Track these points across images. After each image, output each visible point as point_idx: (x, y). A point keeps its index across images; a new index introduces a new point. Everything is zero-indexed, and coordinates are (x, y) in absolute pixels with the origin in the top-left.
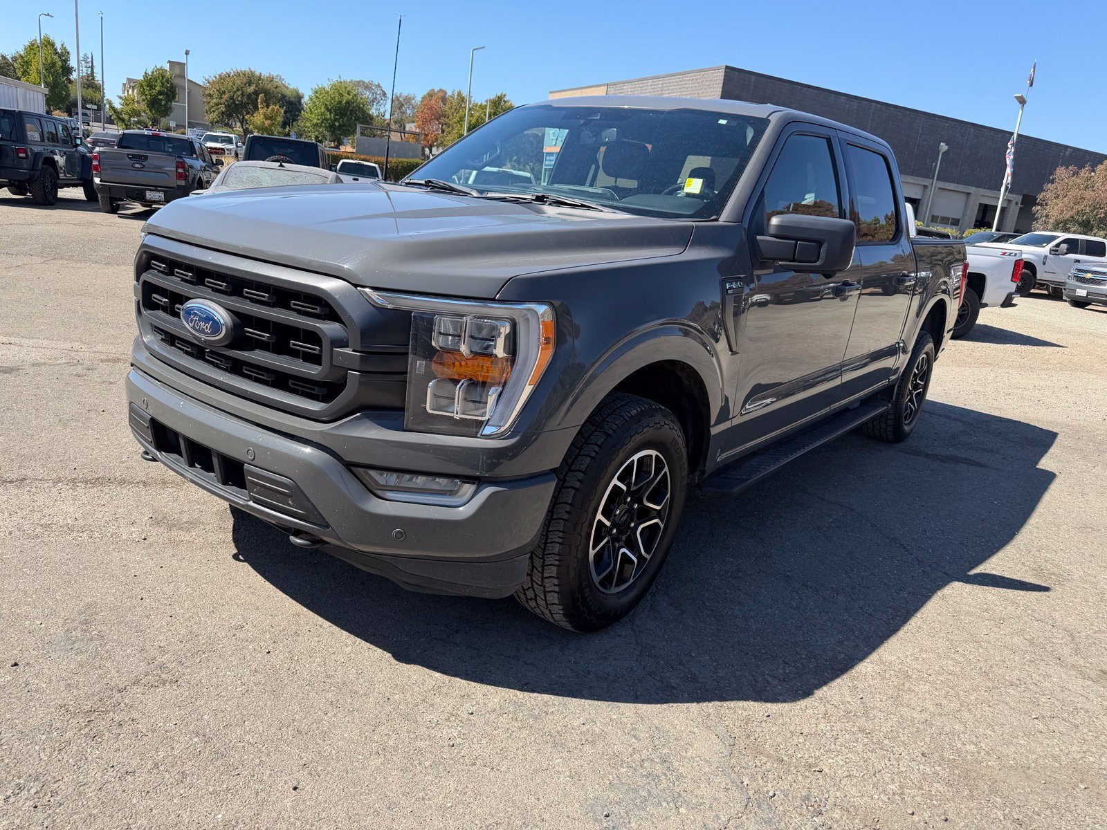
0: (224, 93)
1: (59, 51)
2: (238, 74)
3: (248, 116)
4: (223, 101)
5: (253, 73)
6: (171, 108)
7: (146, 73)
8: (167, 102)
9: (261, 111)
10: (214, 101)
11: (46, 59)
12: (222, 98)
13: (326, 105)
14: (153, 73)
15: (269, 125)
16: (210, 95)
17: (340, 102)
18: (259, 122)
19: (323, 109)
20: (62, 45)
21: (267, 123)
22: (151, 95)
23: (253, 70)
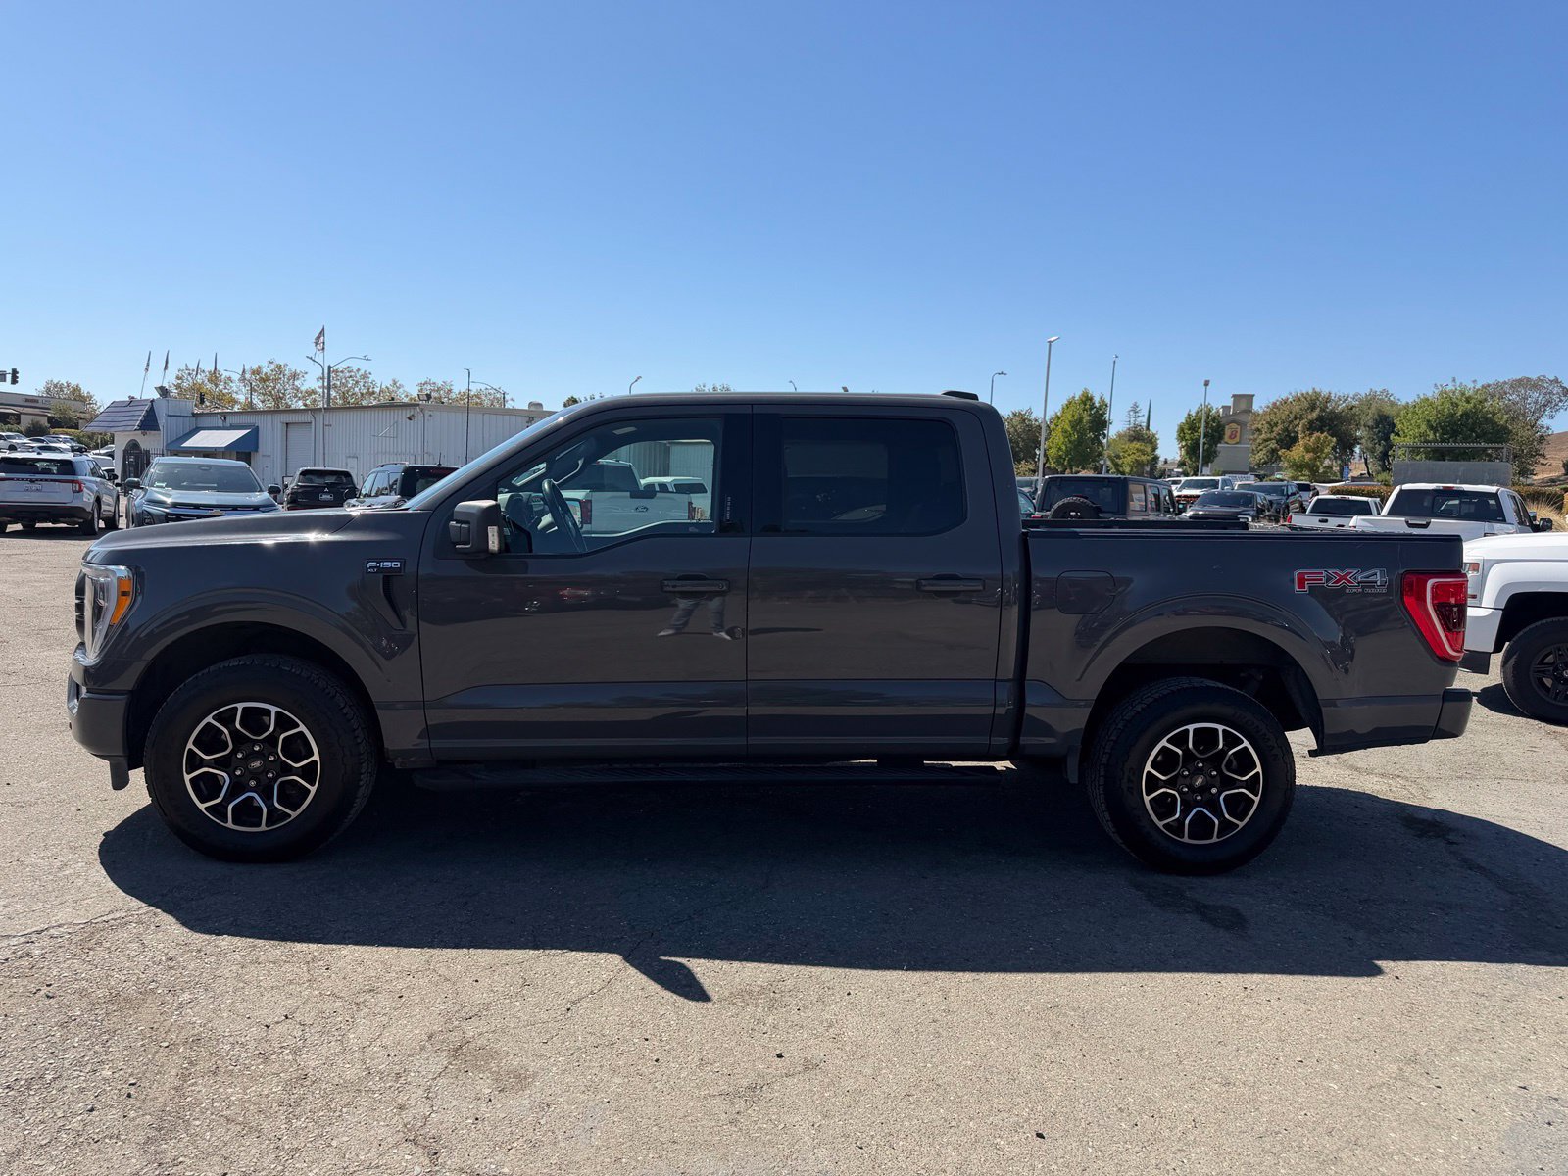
0: (1276, 425)
1: (1097, 405)
2: (1298, 399)
3: (1283, 450)
4: (1274, 434)
5: (1317, 395)
6: (1215, 452)
7: (1189, 415)
8: (1211, 446)
9: (1301, 442)
10: (1263, 436)
11: (1073, 416)
12: (1273, 432)
13: (1428, 421)
14: (1198, 412)
15: (1311, 459)
16: (1258, 430)
17: (1452, 415)
18: (1297, 458)
19: (1424, 427)
20: (1101, 398)
21: (1308, 456)
22: (1192, 440)
23: (1318, 390)
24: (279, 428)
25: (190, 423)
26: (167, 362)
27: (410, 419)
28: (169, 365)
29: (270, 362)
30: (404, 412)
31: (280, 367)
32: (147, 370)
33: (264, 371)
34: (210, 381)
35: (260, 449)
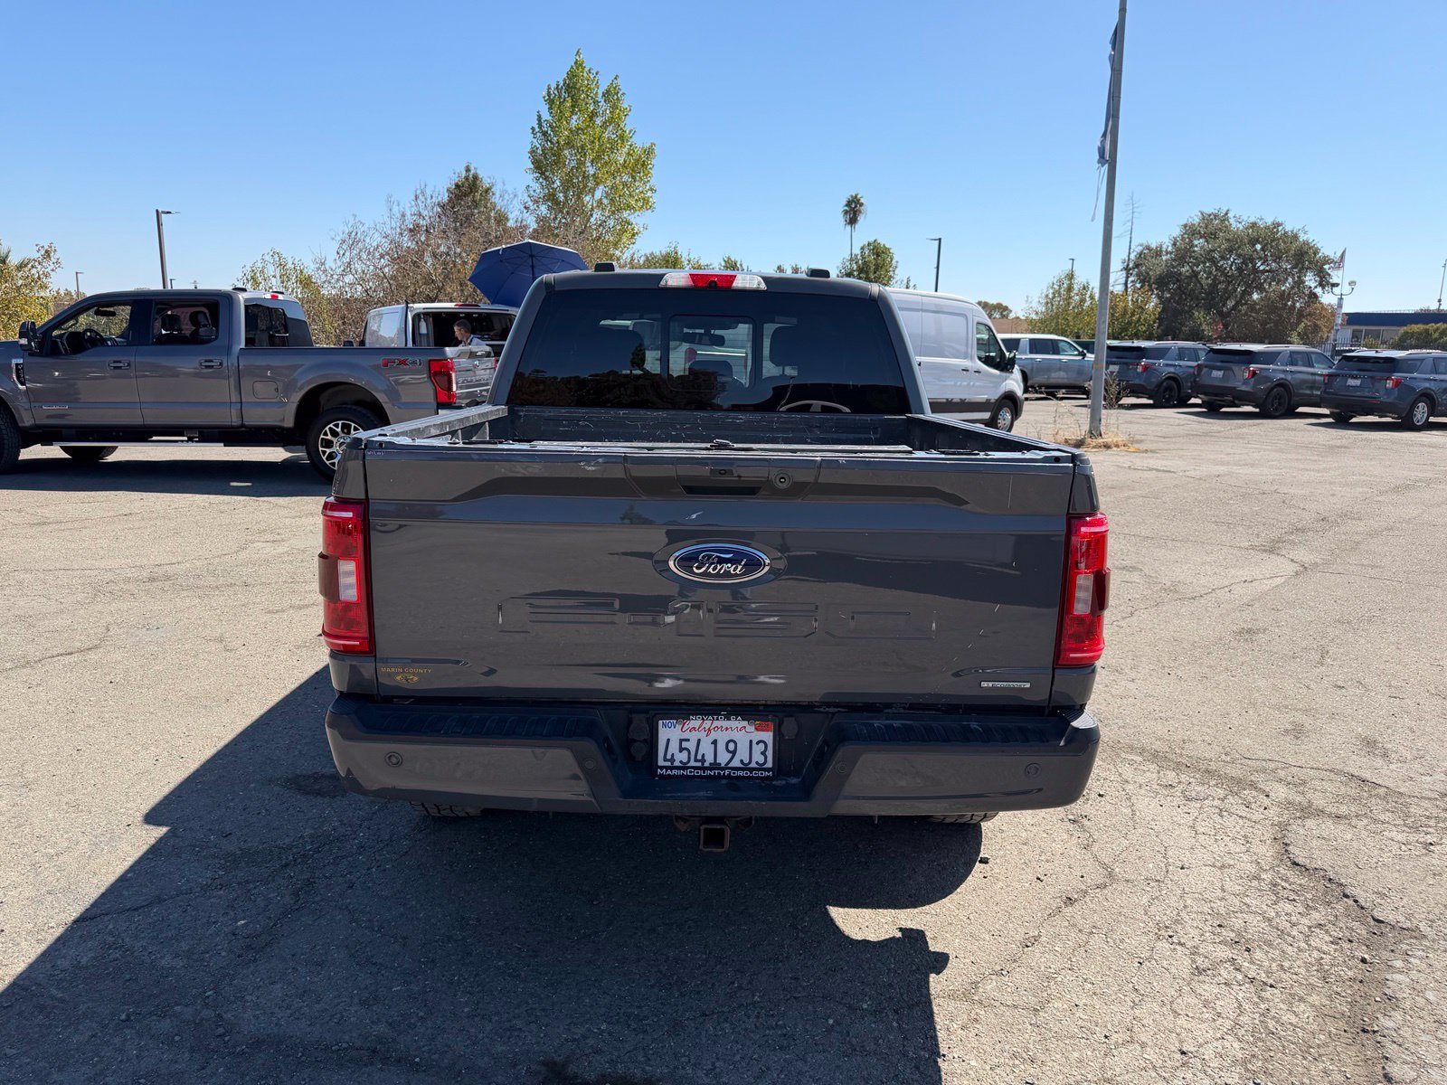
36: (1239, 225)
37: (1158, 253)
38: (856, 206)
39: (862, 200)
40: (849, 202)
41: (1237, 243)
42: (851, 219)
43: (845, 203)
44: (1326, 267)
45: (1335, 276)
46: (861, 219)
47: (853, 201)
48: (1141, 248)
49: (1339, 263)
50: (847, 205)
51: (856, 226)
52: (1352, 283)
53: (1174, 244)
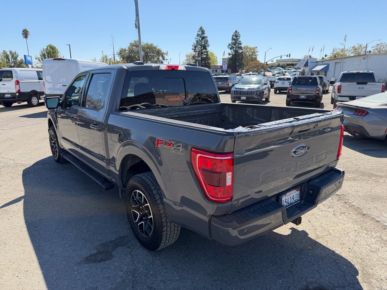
24: (334, 64)
25: (315, 64)
26: (313, 49)
27: (364, 59)
28: (313, 50)
29: (358, 44)
30: (363, 57)
31: (360, 45)
32: (309, 51)
33: (356, 47)
34: (341, 51)
35: (329, 70)
36: (143, 44)
37: (125, 50)
38: (26, 32)
39: (28, 31)
40: (23, 31)
41: (144, 48)
42: (25, 36)
43: (22, 31)
44: (164, 55)
45: (166, 57)
46: (29, 36)
47: (25, 31)
48: (120, 49)
49: (167, 54)
50: (23, 32)
51: (28, 38)
52: (170, 59)
53: (129, 48)
